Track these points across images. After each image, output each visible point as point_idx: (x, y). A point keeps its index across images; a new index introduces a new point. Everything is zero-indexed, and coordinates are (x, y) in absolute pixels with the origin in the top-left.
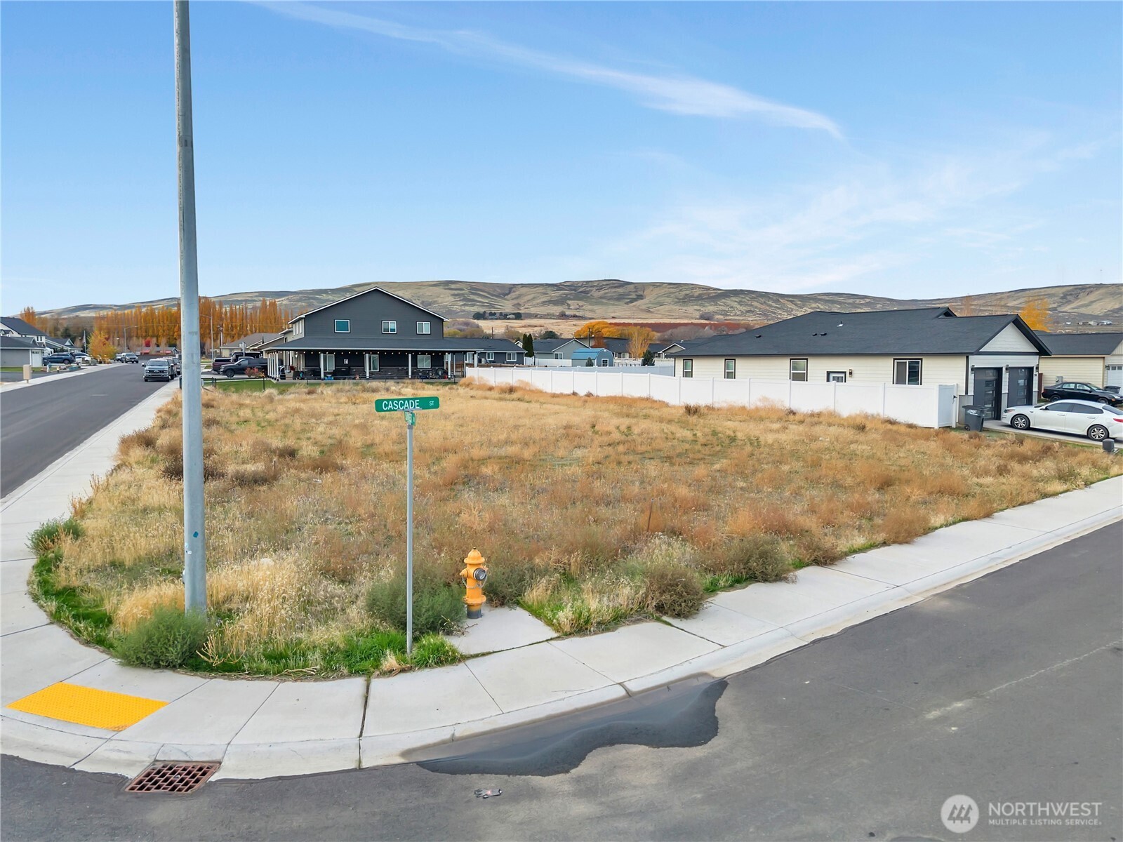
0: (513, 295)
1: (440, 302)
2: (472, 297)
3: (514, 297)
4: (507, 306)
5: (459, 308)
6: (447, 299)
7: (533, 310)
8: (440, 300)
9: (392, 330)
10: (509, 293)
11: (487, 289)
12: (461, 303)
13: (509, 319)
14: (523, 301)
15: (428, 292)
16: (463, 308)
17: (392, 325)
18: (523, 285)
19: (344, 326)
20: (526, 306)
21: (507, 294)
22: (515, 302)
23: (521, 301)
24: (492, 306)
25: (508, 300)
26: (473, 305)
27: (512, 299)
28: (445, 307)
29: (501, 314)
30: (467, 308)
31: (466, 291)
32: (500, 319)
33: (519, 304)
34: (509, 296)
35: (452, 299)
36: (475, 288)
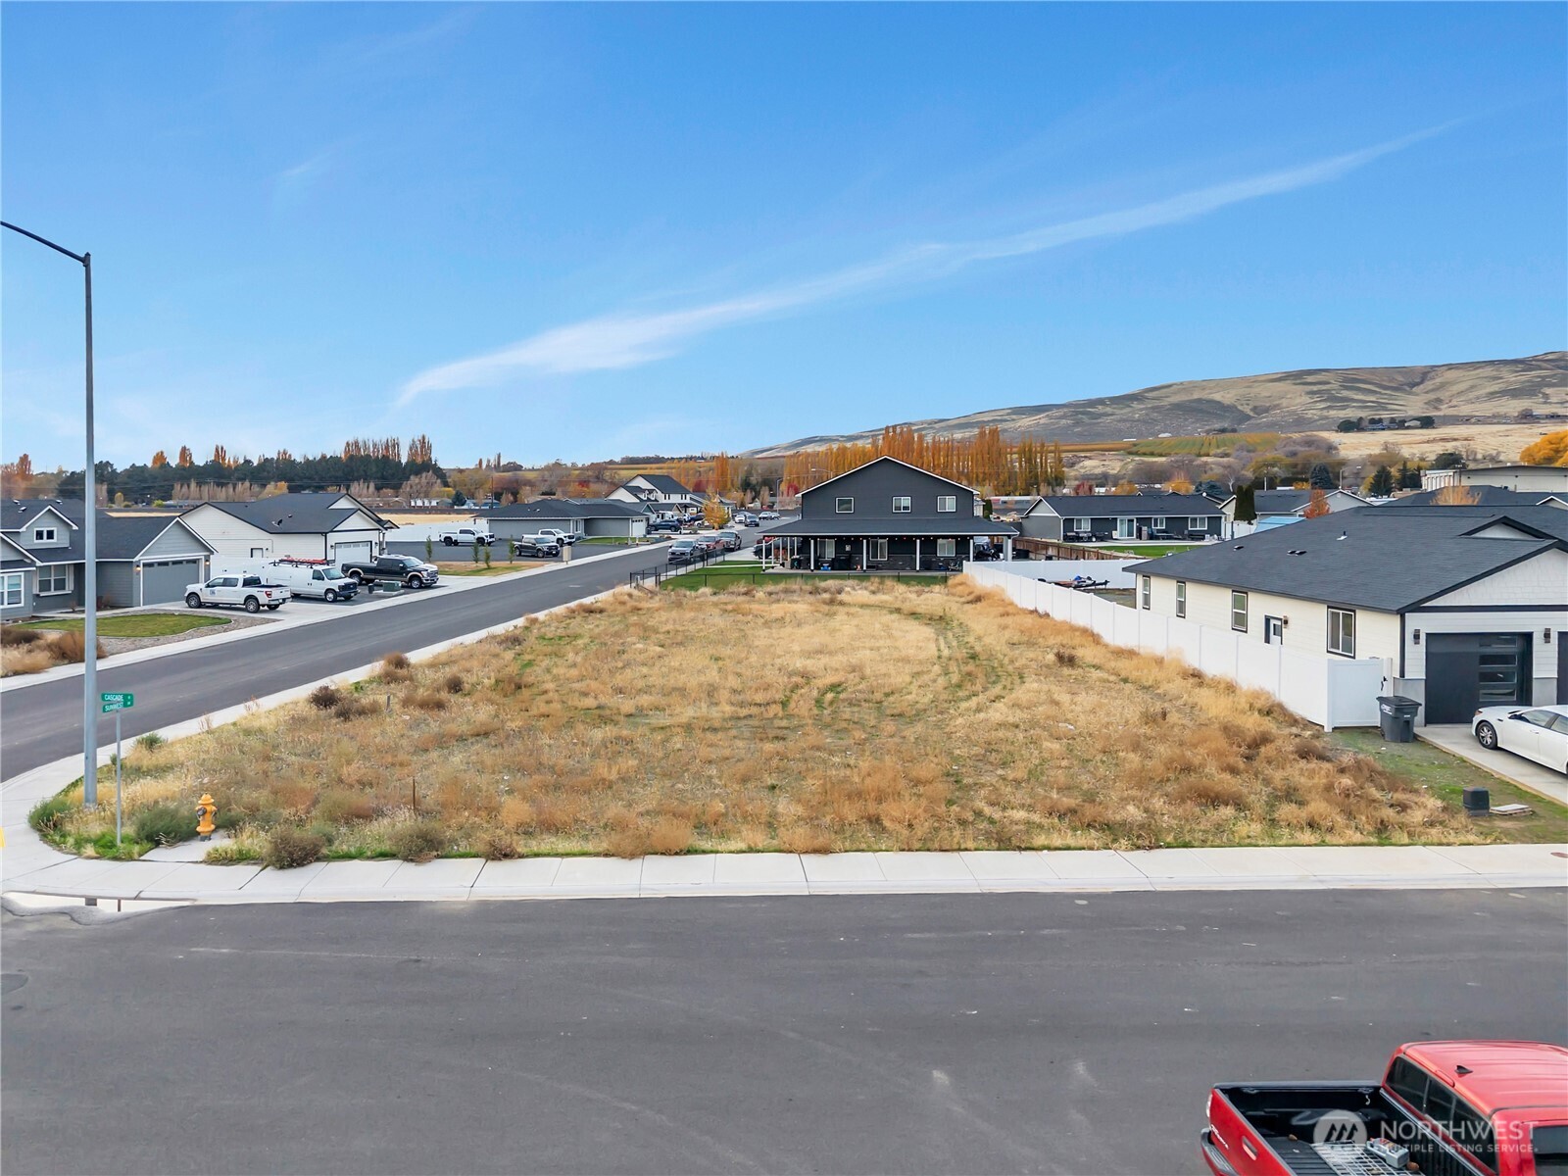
0: (1429, 385)
1: (1284, 405)
2: (1345, 393)
3: (1431, 387)
4: (1413, 405)
5: (1319, 413)
6: (1298, 401)
7: (1465, 410)
8: (1284, 402)
9: (905, 508)
10: (1422, 382)
11: (1377, 379)
12: (1323, 405)
13: (1408, 428)
14: (1447, 394)
15: (1265, 391)
16: (1325, 413)
17: (906, 501)
18: (1450, 367)
20: (1454, 403)
21: (1418, 384)
22: (1432, 396)
23: (1443, 395)
24: (1382, 407)
25: (1417, 395)
26: (1344, 408)
27: (1427, 393)
28: (1294, 412)
29: (1393, 420)
30: (1332, 413)
31: (1335, 385)
32: (1389, 429)
33: (1439, 401)
34: (1421, 386)
35: (1307, 399)
36: (1352, 379)
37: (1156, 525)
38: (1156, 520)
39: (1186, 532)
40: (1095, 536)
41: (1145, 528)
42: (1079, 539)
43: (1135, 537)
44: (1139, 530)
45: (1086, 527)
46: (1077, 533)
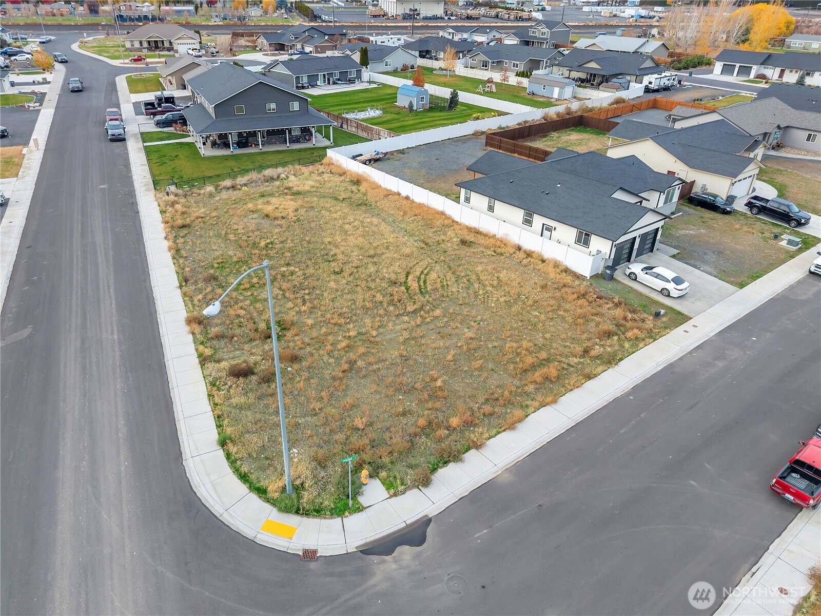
9: (274, 110)
17: (273, 106)
19: (240, 110)
37: (335, 77)
38: (335, 73)
39: (348, 79)
40: (310, 85)
41: (331, 79)
42: (303, 87)
43: (326, 83)
44: (329, 80)
45: (305, 80)
46: (302, 84)
